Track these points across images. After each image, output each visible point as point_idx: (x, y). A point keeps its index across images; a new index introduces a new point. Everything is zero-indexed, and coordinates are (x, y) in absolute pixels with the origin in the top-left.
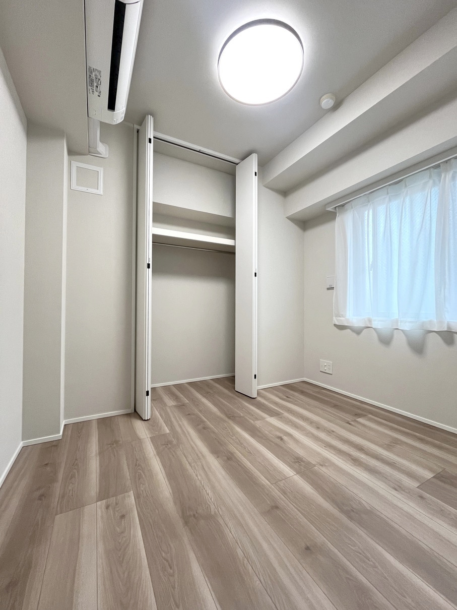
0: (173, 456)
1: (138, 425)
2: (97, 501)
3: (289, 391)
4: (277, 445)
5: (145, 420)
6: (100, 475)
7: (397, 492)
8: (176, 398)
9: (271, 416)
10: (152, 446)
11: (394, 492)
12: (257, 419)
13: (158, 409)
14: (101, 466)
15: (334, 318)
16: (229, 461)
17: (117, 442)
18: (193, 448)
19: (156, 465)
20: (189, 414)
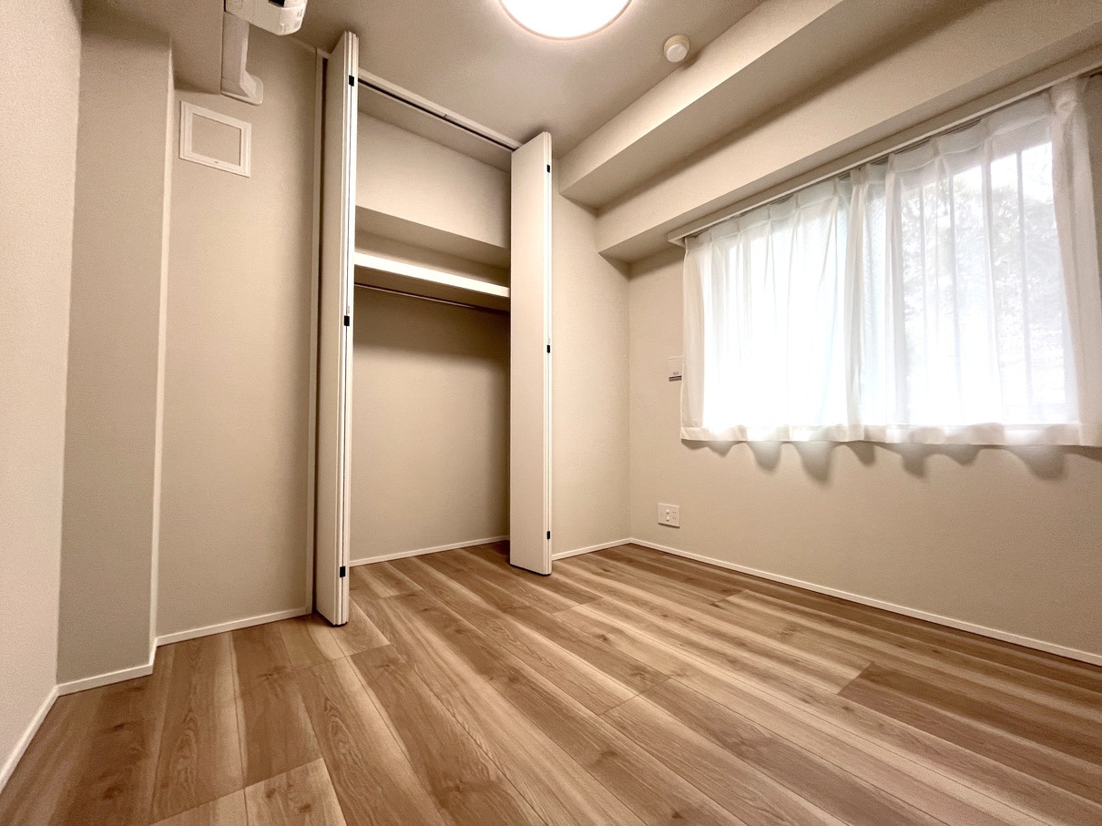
0: (402, 684)
1: (323, 635)
2: (244, 787)
3: (608, 561)
4: (599, 649)
5: (337, 626)
6: (247, 734)
7: (807, 705)
8: (398, 583)
9: (581, 603)
10: (357, 670)
11: (803, 706)
12: (556, 609)
13: (363, 605)
14: (247, 718)
15: (682, 428)
16: (514, 684)
17: (279, 670)
18: (440, 667)
19: (369, 705)
20: (425, 610)
